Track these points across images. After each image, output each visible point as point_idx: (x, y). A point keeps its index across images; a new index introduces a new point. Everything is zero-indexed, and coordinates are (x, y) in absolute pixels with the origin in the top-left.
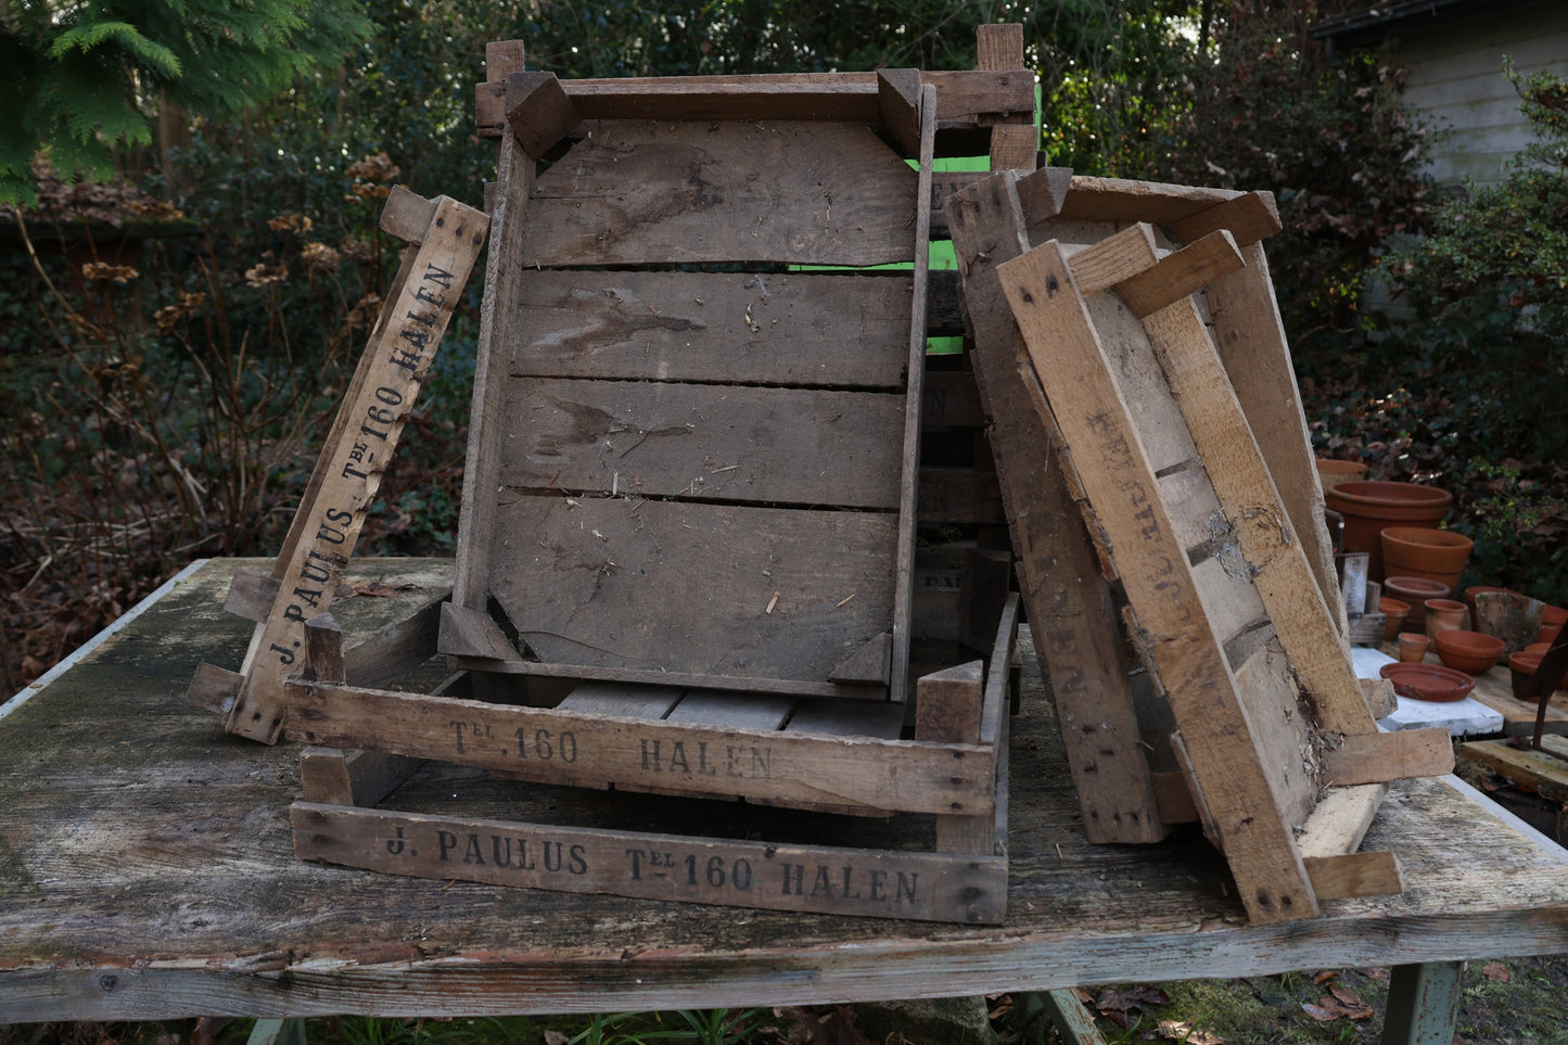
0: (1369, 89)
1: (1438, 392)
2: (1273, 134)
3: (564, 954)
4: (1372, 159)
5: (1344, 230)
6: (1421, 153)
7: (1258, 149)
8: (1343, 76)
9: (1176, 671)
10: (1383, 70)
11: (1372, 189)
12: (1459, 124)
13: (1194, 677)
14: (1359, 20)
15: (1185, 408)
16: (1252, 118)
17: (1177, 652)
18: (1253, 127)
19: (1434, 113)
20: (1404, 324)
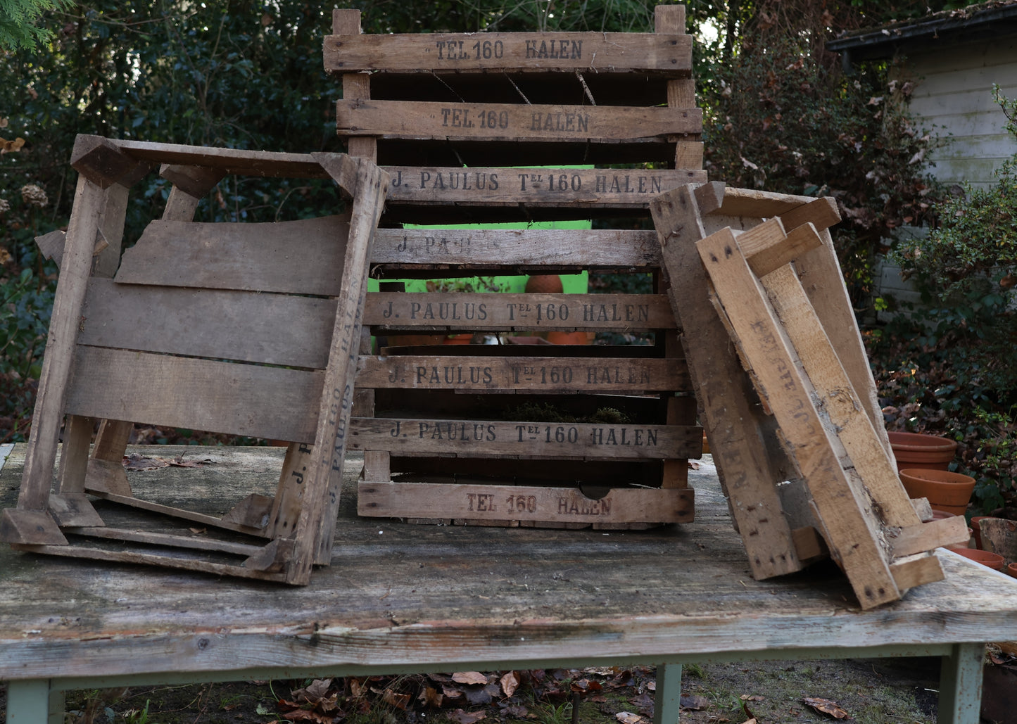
0: (880, 99)
1: (942, 365)
2: (798, 135)
3: (481, 622)
4: (882, 159)
5: (859, 221)
6: (925, 156)
7: (785, 148)
8: (859, 86)
9: (809, 463)
10: (893, 83)
11: (883, 186)
12: (957, 131)
13: (819, 465)
14: (872, 37)
15: (789, 331)
16: (780, 120)
17: (808, 453)
18: (782, 128)
19: (935, 121)
20: (910, 306)
